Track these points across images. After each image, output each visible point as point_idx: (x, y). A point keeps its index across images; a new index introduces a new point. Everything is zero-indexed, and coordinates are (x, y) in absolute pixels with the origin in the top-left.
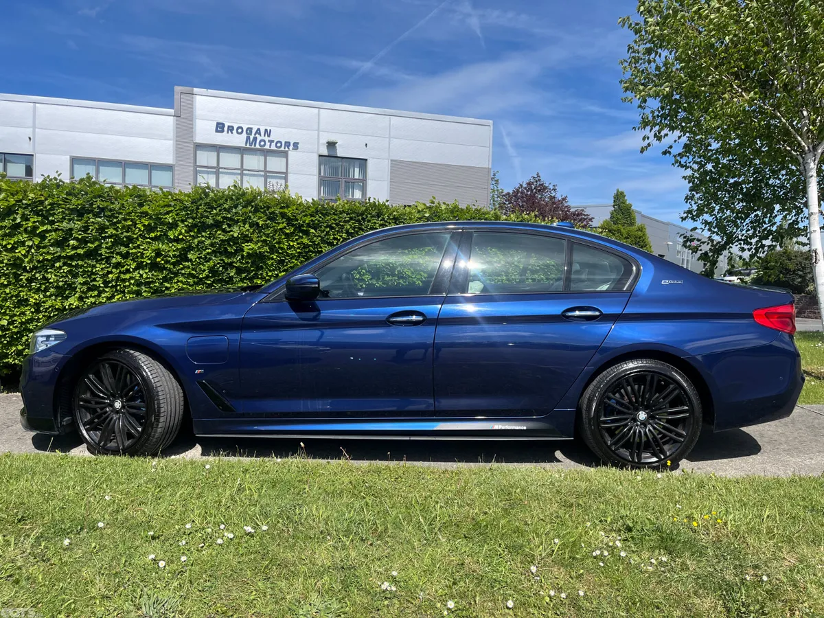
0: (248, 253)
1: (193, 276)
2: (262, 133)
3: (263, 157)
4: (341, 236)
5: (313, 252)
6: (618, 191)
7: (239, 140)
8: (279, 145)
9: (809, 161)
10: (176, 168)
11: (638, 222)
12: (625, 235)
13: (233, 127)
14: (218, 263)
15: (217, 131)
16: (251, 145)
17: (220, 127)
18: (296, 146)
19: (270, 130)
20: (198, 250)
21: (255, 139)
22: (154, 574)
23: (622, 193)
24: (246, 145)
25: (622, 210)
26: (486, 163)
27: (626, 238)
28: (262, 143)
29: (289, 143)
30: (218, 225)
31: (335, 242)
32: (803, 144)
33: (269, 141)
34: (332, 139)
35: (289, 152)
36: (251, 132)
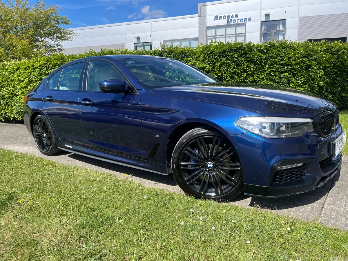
2: (234, 16)
3: (235, 28)
7: (224, 22)
8: (242, 20)
10: (199, 38)
13: (221, 16)
15: (215, 20)
16: (229, 23)
17: (216, 18)
18: (250, 19)
19: (238, 15)
21: (231, 20)
24: (227, 23)
28: (234, 21)
29: (247, 19)
33: (237, 20)
34: (267, 12)
35: (247, 23)
36: (229, 17)
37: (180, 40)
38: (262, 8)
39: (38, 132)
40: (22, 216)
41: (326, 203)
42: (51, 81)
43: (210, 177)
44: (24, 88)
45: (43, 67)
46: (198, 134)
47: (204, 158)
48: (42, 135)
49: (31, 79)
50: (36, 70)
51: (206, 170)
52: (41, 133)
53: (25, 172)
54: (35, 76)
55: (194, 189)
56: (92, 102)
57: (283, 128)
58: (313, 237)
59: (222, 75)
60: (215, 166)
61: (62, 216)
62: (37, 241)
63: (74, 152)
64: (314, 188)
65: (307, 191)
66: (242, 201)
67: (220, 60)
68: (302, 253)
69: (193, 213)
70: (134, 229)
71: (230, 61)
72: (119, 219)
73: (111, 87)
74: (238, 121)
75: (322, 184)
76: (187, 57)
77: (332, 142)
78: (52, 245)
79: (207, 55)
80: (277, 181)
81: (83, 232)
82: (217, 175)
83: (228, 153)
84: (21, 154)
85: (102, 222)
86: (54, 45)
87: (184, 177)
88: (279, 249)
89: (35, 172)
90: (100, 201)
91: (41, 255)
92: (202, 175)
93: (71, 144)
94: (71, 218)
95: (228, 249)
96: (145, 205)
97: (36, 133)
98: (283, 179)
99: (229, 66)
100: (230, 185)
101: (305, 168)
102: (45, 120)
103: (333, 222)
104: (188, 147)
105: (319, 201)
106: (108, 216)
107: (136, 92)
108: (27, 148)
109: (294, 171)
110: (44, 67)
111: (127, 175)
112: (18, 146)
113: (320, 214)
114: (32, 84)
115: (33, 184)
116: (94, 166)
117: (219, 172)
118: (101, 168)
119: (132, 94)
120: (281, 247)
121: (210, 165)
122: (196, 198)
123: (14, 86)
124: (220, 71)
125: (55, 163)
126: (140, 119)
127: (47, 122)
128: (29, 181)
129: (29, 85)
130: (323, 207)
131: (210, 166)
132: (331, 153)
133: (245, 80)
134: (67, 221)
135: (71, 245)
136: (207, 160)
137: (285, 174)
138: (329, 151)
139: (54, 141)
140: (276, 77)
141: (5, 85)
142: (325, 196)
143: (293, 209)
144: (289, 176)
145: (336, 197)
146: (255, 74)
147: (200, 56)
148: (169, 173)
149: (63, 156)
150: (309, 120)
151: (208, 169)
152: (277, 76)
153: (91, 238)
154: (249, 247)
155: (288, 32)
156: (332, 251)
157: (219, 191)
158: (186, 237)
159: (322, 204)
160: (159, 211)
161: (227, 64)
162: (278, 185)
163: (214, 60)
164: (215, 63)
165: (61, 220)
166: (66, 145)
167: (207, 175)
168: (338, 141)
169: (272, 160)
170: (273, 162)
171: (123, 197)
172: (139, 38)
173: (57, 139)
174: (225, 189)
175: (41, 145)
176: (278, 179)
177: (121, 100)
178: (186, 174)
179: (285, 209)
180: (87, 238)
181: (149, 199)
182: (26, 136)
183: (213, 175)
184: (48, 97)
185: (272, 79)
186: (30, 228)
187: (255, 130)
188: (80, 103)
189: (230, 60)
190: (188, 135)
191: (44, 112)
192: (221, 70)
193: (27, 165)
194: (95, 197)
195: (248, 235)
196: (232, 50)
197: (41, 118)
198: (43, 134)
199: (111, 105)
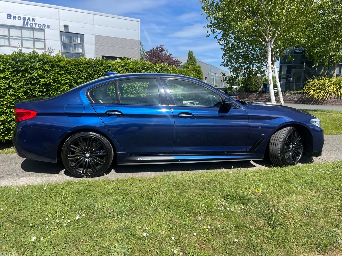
0: (42, 83)
1: (15, 95)
2: (31, 20)
3: (32, 32)
4: (86, 75)
5: (73, 83)
6: (190, 51)
7: (20, 23)
8: (40, 26)
9: (269, 46)
11: (198, 64)
12: (193, 69)
13: (16, 17)
14: (28, 89)
15: (8, 18)
16: (25, 25)
17: (9, 16)
18: (48, 27)
19: (35, 19)
20: (16, 83)
21: (27, 23)
22: (38, 244)
23: (191, 52)
24: (23, 25)
25: (192, 59)
26: (138, 38)
27: (193, 70)
28: (31, 25)
29: (45, 25)
30: (26, 70)
31: (83, 78)
32: (267, 39)
33: (35, 24)
34: (66, 24)
35: (45, 29)
36: (25, 19)
38: (60, 19)
155: (86, 46)
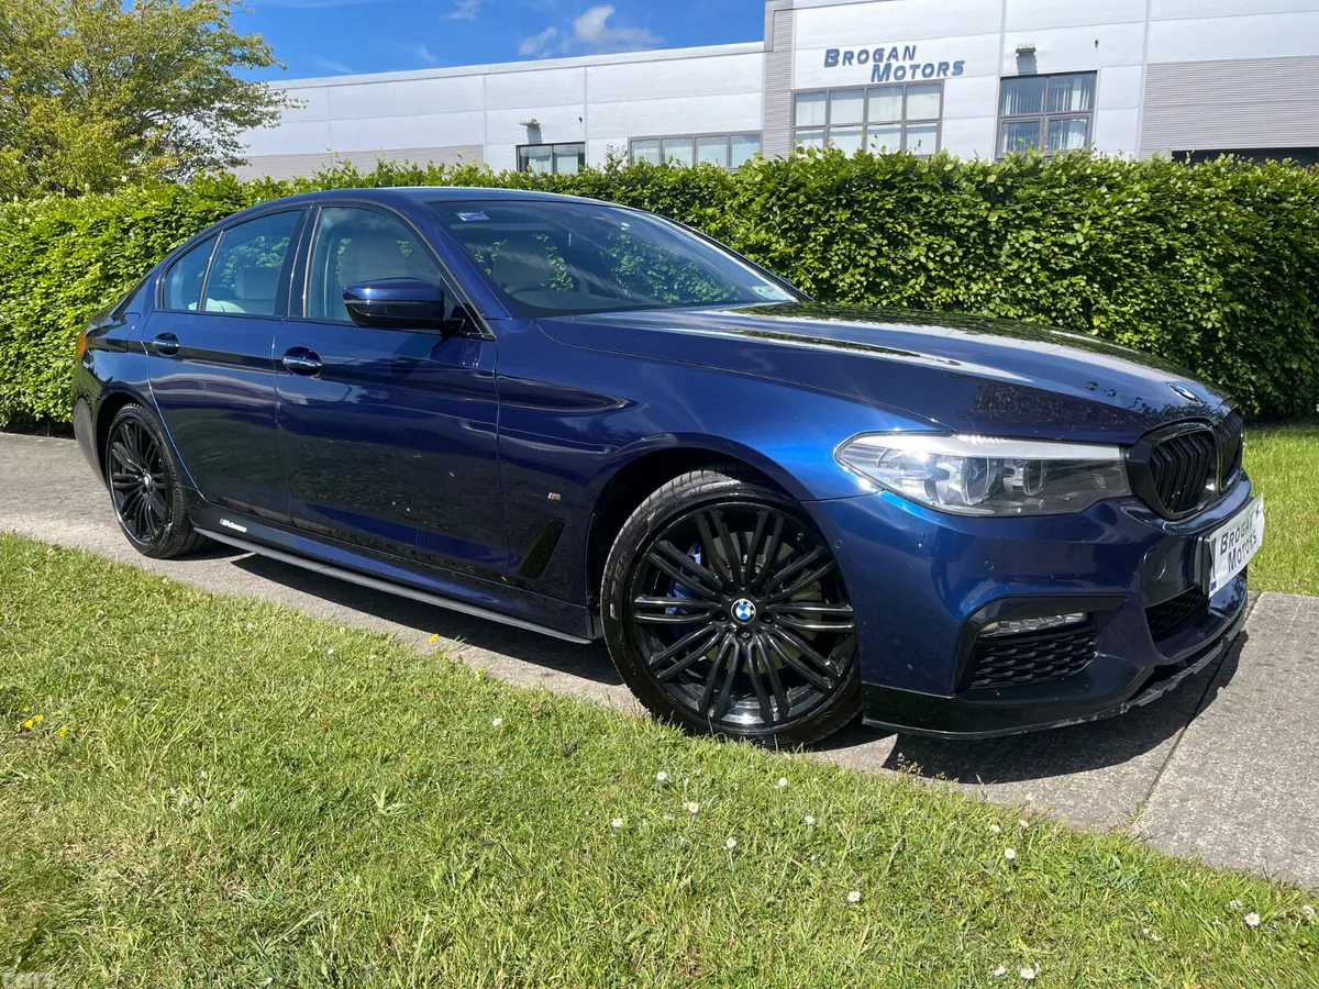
2: (901, 55)
3: (901, 97)
7: (860, 74)
8: (928, 71)
10: (766, 136)
13: (852, 53)
15: (827, 64)
16: (880, 79)
17: (832, 58)
18: (959, 67)
19: (914, 48)
21: (888, 67)
24: (873, 81)
28: (900, 73)
29: (947, 64)
33: (912, 67)
34: (1025, 43)
35: (947, 81)
36: (881, 56)
37: (694, 140)
38: (1008, 27)
39: (123, 470)
40: (29, 779)
41: (1170, 767)
42: (176, 279)
43: (742, 656)
44: (86, 300)
45: (157, 223)
46: (701, 494)
47: (720, 584)
48: (136, 480)
49: (111, 269)
50: (131, 234)
51: (729, 630)
52: (133, 473)
53: (62, 617)
54: (129, 258)
55: (681, 696)
56: (320, 362)
57: (1016, 480)
58: (1098, 886)
59: (832, 276)
60: (763, 616)
61: (175, 782)
62: (73, 869)
63: (255, 550)
64: (1125, 707)
65: (1095, 718)
66: (858, 748)
67: (828, 220)
68: (1047, 946)
69: (666, 787)
70: (438, 836)
71: (865, 226)
72: (387, 798)
73: (387, 306)
74: (847, 449)
75: (1154, 694)
76: (705, 203)
77: (1200, 539)
78: (128, 885)
79: (779, 199)
80: (984, 677)
81: (245, 844)
82: (768, 647)
83: (812, 566)
84: (57, 548)
85: (321, 809)
86: (210, 141)
87: (646, 653)
88: (964, 925)
89: (102, 617)
90: (326, 730)
91: (83, 921)
92: (713, 646)
93: (245, 517)
94: (208, 792)
95: (775, 920)
96: (493, 751)
97: (117, 474)
98: (1007, 669)
99: (862, 242)
100: (817, 688)
101: (1092, 631)
102: (150, 425)
103: (1186, 835)
104: (661, 539)
105: (1145, 759)
106: (348, 789)
107: (484, 331)
108: (84, 528)
109: (1051, 642)
110: (160, 226)
111: (445, 641)
112: (52, 519)
113: (1141, 805)
114: (115, 287)
115: (87, 660)
116: (326, 603)
117: (774, 635)
118: (351, 610)
119: (468, 337)
120: (973, 920)
121: (745, 609)
122: (689, 732)
123: (47, 295)
124: (825, 260)
125: (179, 587)
126: (493, 430)
127: (155, 433)
128: (75, 650)
129: (104, 290)
130: (1156, 781)
131: (744, 615)
132: (1197, 580)
133: (923, 299)
134: (196, 802)
135: (195, 890)
136: (732, 590)
137: (1013, 651)
138: (1188, 570)
139: (182, 505)
140: (1037, 289)
141: (15, 288)
142: (1172, 740)
143: (1045, 783)
144: (1029, 661)
145: (1211, 744)
146: (959, 275)
147: (751, 201)
148: (595, 637)
149: (213, 562)
150: (1113, 453)
151: (735, 626)
152: (1043, 284)
153: (276, 866)
154: (854, 914)
155: (1102, 118)
156: (1163, 943)
157: (775, 710)
158: (627, 871)
159: (1155, 768)
160: (541, 776)
161: (853, 233)
162: (986, 693)
163: (802, 219)
164: (808, 228)
165: (170, 798)
166: (225, 523)
167: (731, 646)
168: (1226, 535)
169: (969, 597)
170: (972, 602)
171: (415, 721)
172: (538, 125)
173: (191, 496)
174: (795, 703)
175: (133, 518)
176: (988, 670)
177: (427, 359)
178: (655, 642)
179: (1014, 783)
180: (261, 866)
181: (510, 730)
182: (85, 482)
183: (755, 648)
184: (161, 337)
185: (1024, 296)
186: (54, 820)
187: (908, 482)
188: (279, 366)
189: (866, 220)
190: (665, 496)
191: (145, 394)
192: (830, 260)
193: (75, 592)
194: (313, 716)
195: (856, 871)
196: (875, 182)
197: (134, 415)
198: (142, 476)
199: (390, 374)
